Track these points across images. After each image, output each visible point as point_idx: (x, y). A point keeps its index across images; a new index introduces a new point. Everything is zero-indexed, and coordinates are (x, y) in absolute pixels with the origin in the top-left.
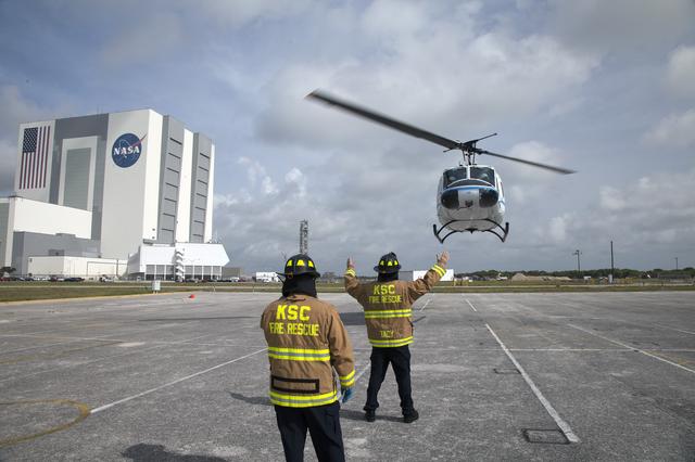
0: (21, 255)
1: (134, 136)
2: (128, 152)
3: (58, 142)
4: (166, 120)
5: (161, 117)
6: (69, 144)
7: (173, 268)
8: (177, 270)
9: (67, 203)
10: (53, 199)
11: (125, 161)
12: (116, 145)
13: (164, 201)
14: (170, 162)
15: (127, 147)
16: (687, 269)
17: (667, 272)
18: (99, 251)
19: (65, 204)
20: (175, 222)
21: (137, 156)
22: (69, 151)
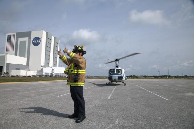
0: (9, 70)
1: (38, 37)
2: (37, 42)
3: (17, 39)
4: (47, 33)
5: (46, 33)
6: (20, 39)
7: (52, 74)
8: (53, 74)
9: (20, 56)
10: (16, 54)
11: (36, 44)
12: (33, 40)
13: (46, 55)
14: (48, 45)
15: (36, 40)
16: (185, 76)
17: (180, 77)
18: (29, 69)
19: (19, 56)
20: (49, 61)
21: (39, 43)
22: (20, 41)
